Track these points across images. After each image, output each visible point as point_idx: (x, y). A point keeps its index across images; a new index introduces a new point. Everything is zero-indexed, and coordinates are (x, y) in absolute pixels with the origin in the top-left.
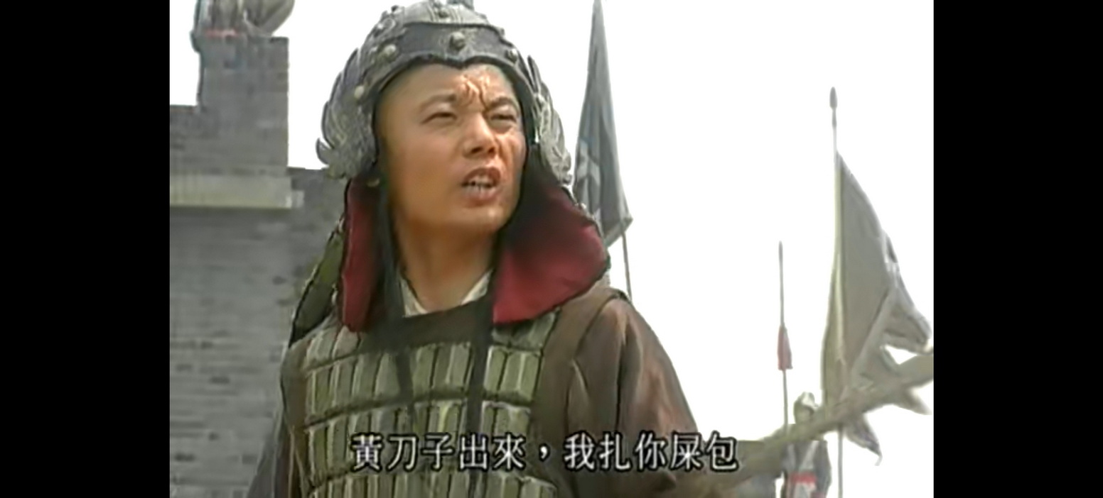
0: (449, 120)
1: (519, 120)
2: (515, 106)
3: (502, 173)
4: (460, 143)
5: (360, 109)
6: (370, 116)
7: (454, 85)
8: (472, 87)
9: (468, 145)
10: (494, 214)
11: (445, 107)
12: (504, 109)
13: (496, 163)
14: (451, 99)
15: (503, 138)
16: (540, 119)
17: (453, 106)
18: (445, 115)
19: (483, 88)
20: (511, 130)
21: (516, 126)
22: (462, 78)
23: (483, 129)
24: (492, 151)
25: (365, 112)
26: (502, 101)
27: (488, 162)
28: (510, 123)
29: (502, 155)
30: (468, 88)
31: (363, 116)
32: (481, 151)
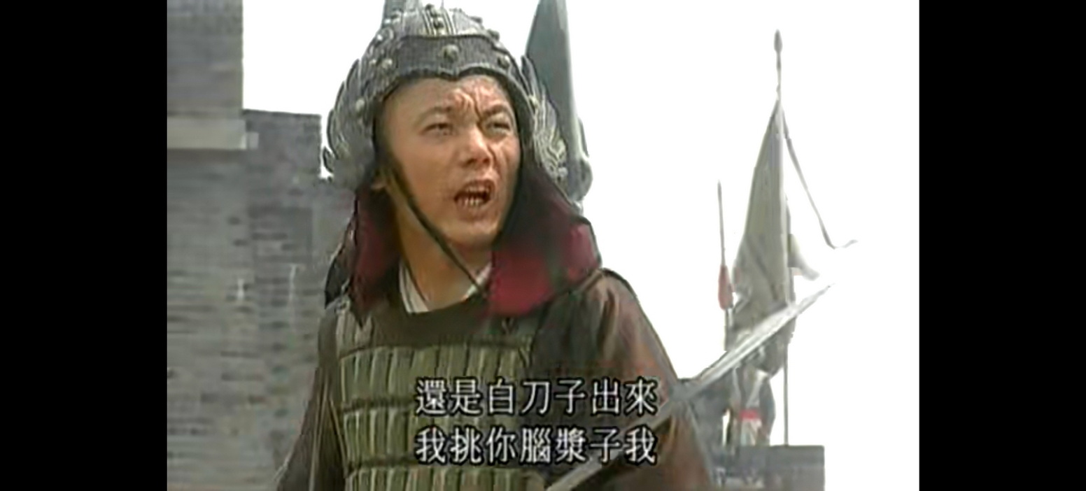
0: (447, 130)
1: (514, 127)
2: (509, 115)
3: (496, 183)
4: (456, 154)
5: (361, 121)
6: (370, 130)
7: (451, 97)
8: (467, 97)
9: (464, 157)
10: (489, 228)
11: (441, 118)
12: (499, 117)
13: (490, 174)
14: (449, 109)
15: (496, 147)
16: (534, 122)
17: (449, 117)
18: (442, 126)
19: (478, 98)
20: (506, 139)
21: (511, 134)
22: (458, 91)
23: (478, 140)
24: (487, 161)
25: (366, 123)
26: (496, 110)
27: (483, 174)
28: (504, 131)
29: (497, 166)
30: (463, 99)
31: (363, 127)
32: (475, 162)
